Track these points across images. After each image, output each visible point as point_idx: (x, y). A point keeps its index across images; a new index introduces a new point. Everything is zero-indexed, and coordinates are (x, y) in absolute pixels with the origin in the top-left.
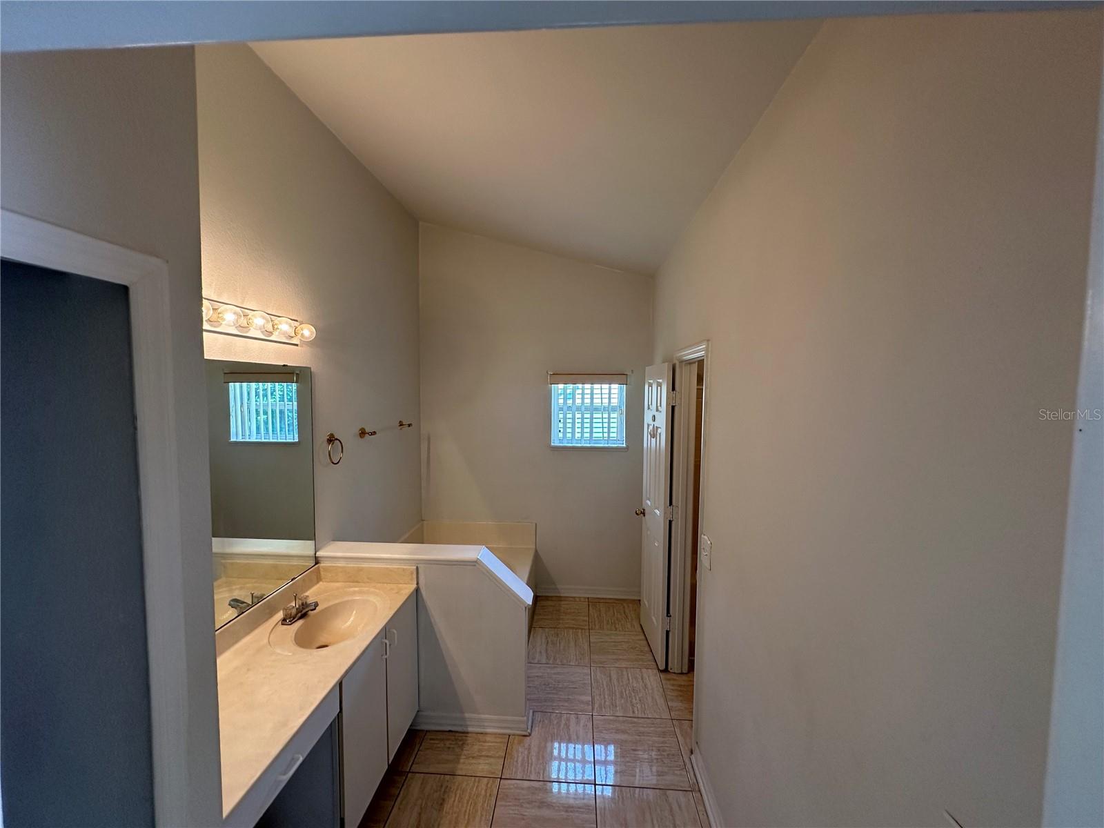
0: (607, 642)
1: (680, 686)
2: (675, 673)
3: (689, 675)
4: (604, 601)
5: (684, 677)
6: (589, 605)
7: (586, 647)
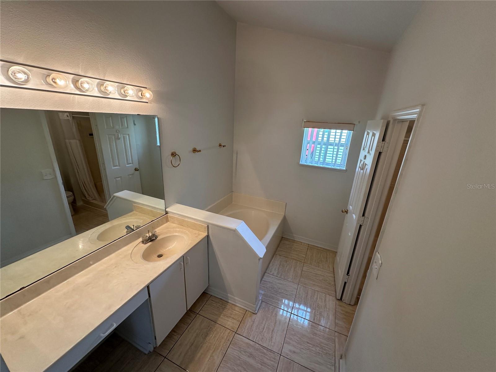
0: (312, 273)
1: (347, 312)
2: (345, 303)
3: (354, 306)
4: (317, 248)
5: (351, 308)
6: (308, 249)
7: (300, 272)
